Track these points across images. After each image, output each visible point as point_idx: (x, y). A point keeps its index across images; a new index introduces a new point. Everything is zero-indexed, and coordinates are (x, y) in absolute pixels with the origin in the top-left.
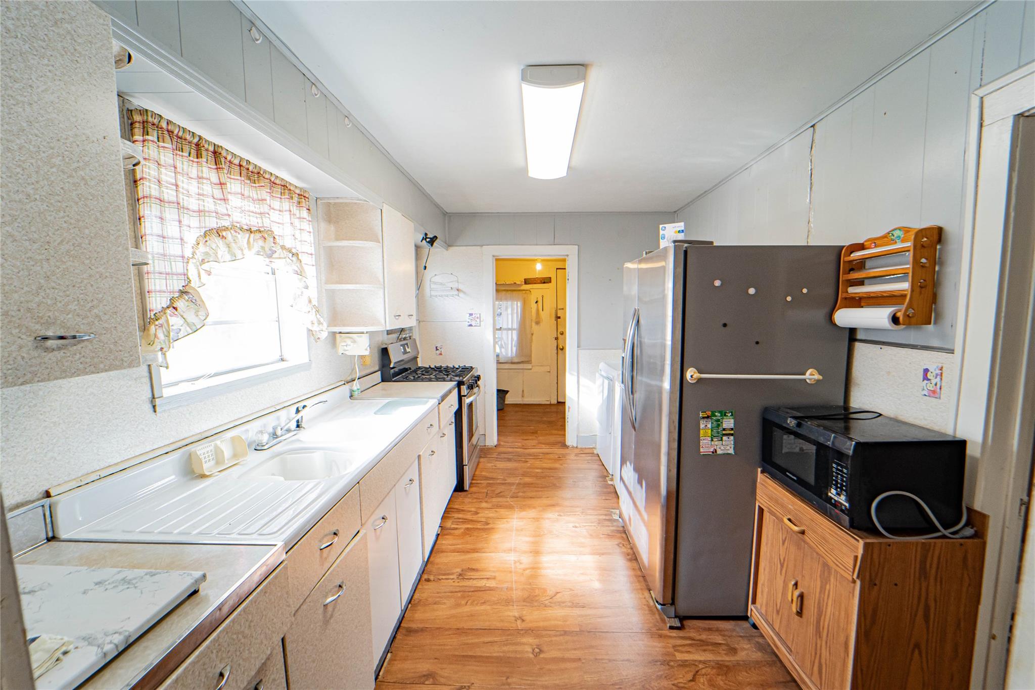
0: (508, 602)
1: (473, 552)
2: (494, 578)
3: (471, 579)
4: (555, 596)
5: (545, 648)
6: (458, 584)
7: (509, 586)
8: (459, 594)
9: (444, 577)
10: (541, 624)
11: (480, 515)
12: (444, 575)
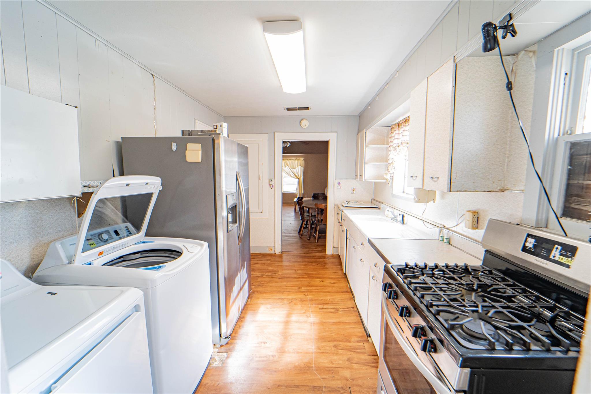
0: (311, 300)
1: (336, 322)
2: (320, 309)
3: (332, 308)
4: (290, 302)
5: (297, 289)
6: (337, 306)
7: (312, 305)
8: (334, 302)
9: (346, 309)
10: (298, 294)
11: (345, 358)
12: (346, 311)
